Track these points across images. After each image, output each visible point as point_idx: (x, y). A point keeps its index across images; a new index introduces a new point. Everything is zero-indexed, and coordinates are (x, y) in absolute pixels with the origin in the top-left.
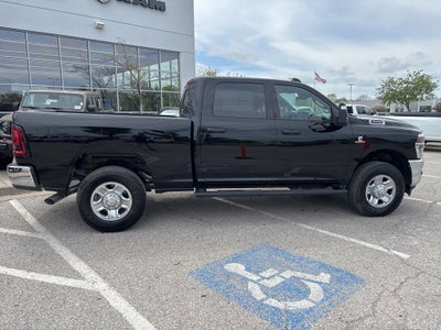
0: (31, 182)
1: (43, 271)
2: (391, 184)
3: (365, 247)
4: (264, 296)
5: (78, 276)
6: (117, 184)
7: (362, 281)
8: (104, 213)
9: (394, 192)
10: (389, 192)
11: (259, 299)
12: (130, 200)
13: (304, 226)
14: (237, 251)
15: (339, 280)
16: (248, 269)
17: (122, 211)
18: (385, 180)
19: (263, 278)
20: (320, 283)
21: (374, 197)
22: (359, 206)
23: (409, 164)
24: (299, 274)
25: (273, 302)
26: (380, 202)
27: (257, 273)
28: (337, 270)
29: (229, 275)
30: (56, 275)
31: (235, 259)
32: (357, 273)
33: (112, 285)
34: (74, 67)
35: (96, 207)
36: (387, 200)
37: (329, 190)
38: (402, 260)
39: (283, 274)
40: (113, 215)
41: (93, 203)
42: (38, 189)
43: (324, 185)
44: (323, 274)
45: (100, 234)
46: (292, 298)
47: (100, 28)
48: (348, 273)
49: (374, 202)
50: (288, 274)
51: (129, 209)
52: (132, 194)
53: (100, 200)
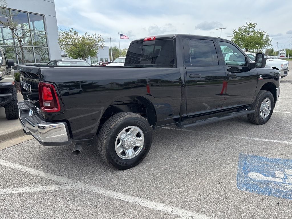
2: (269, 103)
6: (133, 127)
8: (124, 153)
9: (270, 108)
12: (142, 138)
16: (265, 175)
17: (136, 148)
18: (267, 101)
19: (283, 179)
26: (264, 115)
27: (274, 176)
35: (119, 151)
36: (267, 113)
40: (131, 154)
41: (117, 146)
51: (142, 147)
52: (144, 134)
53: (120, 143)
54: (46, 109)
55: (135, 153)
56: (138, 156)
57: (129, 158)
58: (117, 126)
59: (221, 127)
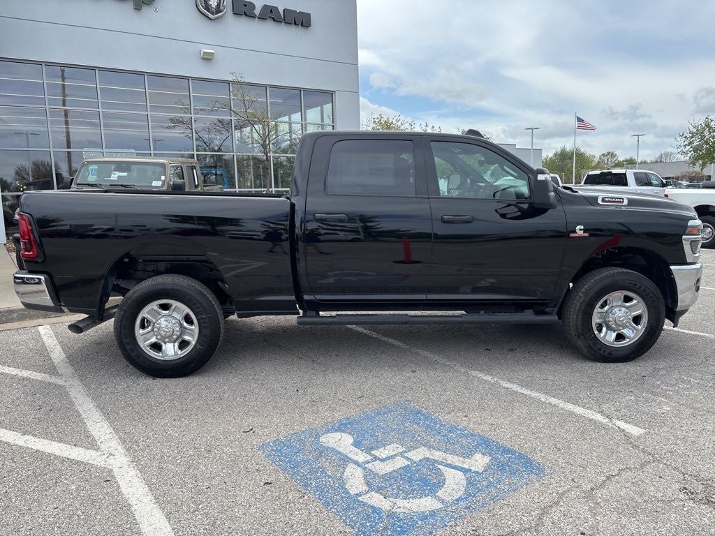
0: (47, 300)
1: (46, 435)
2: (639, 306)
3: (571, 413)
4: (365, 488)
5: (92, 444)
6: (175, 303)
7: (540, 471)
8: (157, 347)
9: (645, 320)
10: (637, 320)
11: (353, 492)
12: (195, 328)
13: (481, 375)
14: (353, 413)
15: (502, 467)
16: (356, 444)
17: (183, 344)
18: (627, 299)
19: (376, 458)
20: (465, 471)
21: (609, 328)
22: (580, 343)
23: (670, 272)
24: (437, 455)
25: (376, 499)
26: (620, 337)
27: (368, 450)
28: (506, 451)
29: (322, 451)
30: (61, 441)
31: (342, 427)
32: (537, 457)
33: (136, 461)
34: (172, 120)
35: (144, 339)
36: (633, 334)
37: (528, 316)
38: (627, 436)
39: (411, 455)
40: (171, 351)
41: (139, 332)
42: (57, 309)
43: (520, 306)
44: (478, 456)
45: (150, 382)
46: (407, 495)
47: (207, 58)
48: (521, 456)
49: (608, 337)
50: (417, 455)
51: (194, 343)
52: (198, 320)
53: (150, 328)
54: (26, 253)
55: (179, 353)
56: (184, 359)
57: (167, 358)
58: (136, 295)
59: (487, 349)
